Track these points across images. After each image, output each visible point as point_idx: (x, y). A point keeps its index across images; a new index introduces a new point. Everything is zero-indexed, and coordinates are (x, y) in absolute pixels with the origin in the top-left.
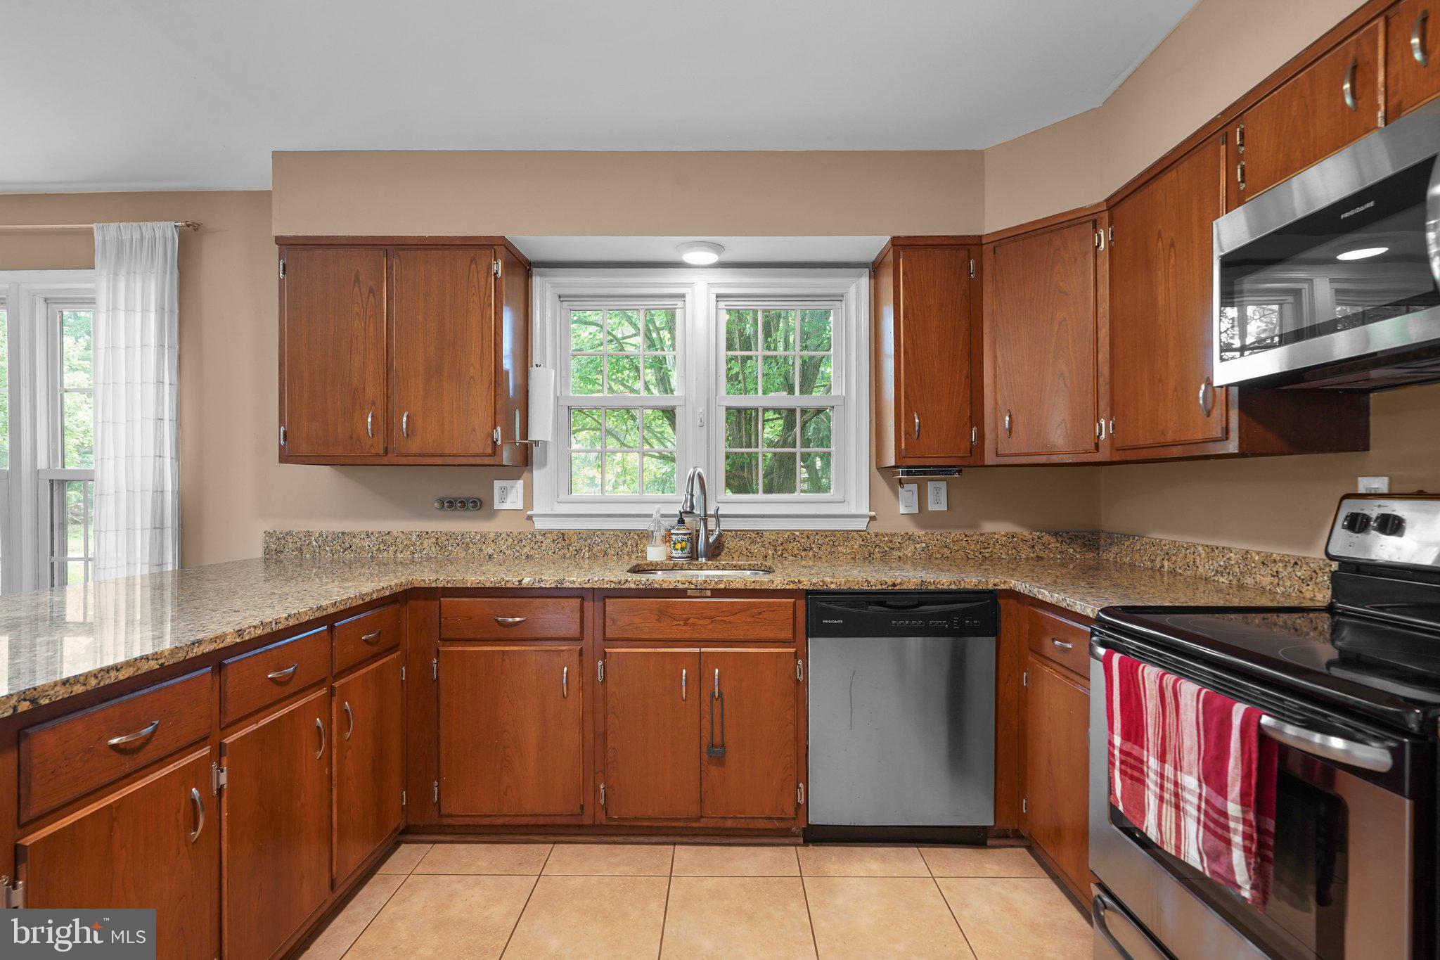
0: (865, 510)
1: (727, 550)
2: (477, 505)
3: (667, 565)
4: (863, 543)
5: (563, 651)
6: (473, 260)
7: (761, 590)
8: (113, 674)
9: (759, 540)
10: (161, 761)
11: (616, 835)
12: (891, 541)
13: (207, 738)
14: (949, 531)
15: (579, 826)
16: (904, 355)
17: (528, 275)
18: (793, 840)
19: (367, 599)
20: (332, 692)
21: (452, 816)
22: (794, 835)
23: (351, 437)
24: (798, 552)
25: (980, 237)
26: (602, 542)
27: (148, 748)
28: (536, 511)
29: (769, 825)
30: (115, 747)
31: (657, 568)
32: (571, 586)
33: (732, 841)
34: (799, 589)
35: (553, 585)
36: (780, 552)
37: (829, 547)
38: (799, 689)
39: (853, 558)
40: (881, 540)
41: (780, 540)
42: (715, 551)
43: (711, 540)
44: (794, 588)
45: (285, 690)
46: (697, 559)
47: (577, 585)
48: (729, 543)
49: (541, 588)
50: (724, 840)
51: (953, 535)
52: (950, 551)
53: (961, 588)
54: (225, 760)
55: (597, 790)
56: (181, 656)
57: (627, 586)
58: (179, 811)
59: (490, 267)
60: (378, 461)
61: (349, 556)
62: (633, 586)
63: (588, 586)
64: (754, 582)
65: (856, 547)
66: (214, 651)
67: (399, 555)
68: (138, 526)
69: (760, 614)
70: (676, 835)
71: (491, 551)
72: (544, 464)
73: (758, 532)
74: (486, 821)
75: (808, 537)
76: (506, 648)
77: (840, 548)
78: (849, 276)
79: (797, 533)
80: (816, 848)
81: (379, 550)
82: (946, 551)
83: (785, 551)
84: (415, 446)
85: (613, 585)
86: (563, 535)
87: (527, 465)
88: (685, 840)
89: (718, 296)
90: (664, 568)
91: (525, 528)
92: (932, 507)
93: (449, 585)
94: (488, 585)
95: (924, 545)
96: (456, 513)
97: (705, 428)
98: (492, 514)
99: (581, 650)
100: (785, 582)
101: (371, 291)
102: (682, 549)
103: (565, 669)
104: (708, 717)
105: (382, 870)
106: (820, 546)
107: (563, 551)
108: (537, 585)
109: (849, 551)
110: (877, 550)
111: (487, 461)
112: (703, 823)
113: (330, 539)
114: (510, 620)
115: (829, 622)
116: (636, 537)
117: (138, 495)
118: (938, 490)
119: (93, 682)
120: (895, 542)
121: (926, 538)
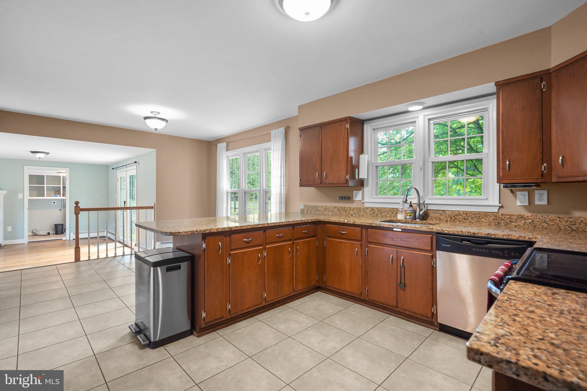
0: (497, 203)
1: (430, 217)
2: (349, 198)
3: (403, 221)
4: (495, 218)
5: (356, 243)
6: (341, 125)
7: (417, 230)
8: (243, 227)
9: (444, 214)
10: (253, 247)
11: (374, 306)
12: (511, 218)
13: (262, 245)
14: (548, 215)
15: (360, 299)
16: (502, 134)
17: (363, 124)
18: (435, 328)
19: (303, 222)
20: (293, 243)
21: (329, 286)
22: (435, 326)
23: (314, 180)
24: (461, 220)
25: (549, 70)
26: (385, 212)
27: (250, 243)
28: (365, 201)
29: (422, 317)
30: (244, 241)
31: (400, 222)
32: (357, 223)
33: (411, 320)
34: (432, 231)
35: (352, 223)
36: (453, 220)
37: (476, 219)
38: (433, 270)
39: (489, 224)
40: (505, 217)
41: (453, 215)
42: (425, 217)
43: (421, 213)
44: (430, 231)
45: (280, 239)
46: (416, 220)
47: (359, 224)
48: (431, 215)
49: (349, 224)
50: (408, 319)
51: (550, 217)
52: (548, 225)
53: (509, 238)
54: (266, 251)
55: (365, 289)
56: (255, 227)
57: (373, 225)
58: (256, 258)
59: (346, 126)
60: (319, 185)
61: (318, 212)
62: (375, 225)
63: (362, 224)
64: (415, 227)
65: (491, 219)
66: (262, 227)
67: (329, 213)
68: (278, 203)
69: (418, 239)
70: (392, 312)
71: (352, 213)
72: (368, 186)
73: (443, 211)
74: (336, 290)
75: (466, 214)
76: (342, 241)
77: (482, 220)
78: (490, 100)
79: (461, 212)
80: (443, 333)
81: (324, 211)
82: (545, 225)
83: (455, 219)
84: (327, 181)
85: (369, 225)
86: (373, 209)
87: (363, 186)
88: (395, 314)
89: (429, 120)
90: (402, 222)
91: (362, 207)
92: (537, 202)
93: (327, 221)
94: (336, 221)
95: (531, 221)
96: (343, 201)
97: (422, 171)
98: (353, 201)
99: (361, 244)
100: (427, 228)
101: (318, 139)
102: (410, 216)
103: (357, 249)
104: (400, 273)
105: (311, 295)
106: (472, 218)
107: (373, 214)
108: (348, 223)
109: (487, 221)
110: (502, 221)
111: (345, 185)
112: (398, 309)
113: (314, 207)
114: (343, 232)
115: (445, 245)
116: (396, 211)
117: (278, 195)
118: (541, 195)
119: (240, 228)
120: (513, 219)
121: (532, 218)
